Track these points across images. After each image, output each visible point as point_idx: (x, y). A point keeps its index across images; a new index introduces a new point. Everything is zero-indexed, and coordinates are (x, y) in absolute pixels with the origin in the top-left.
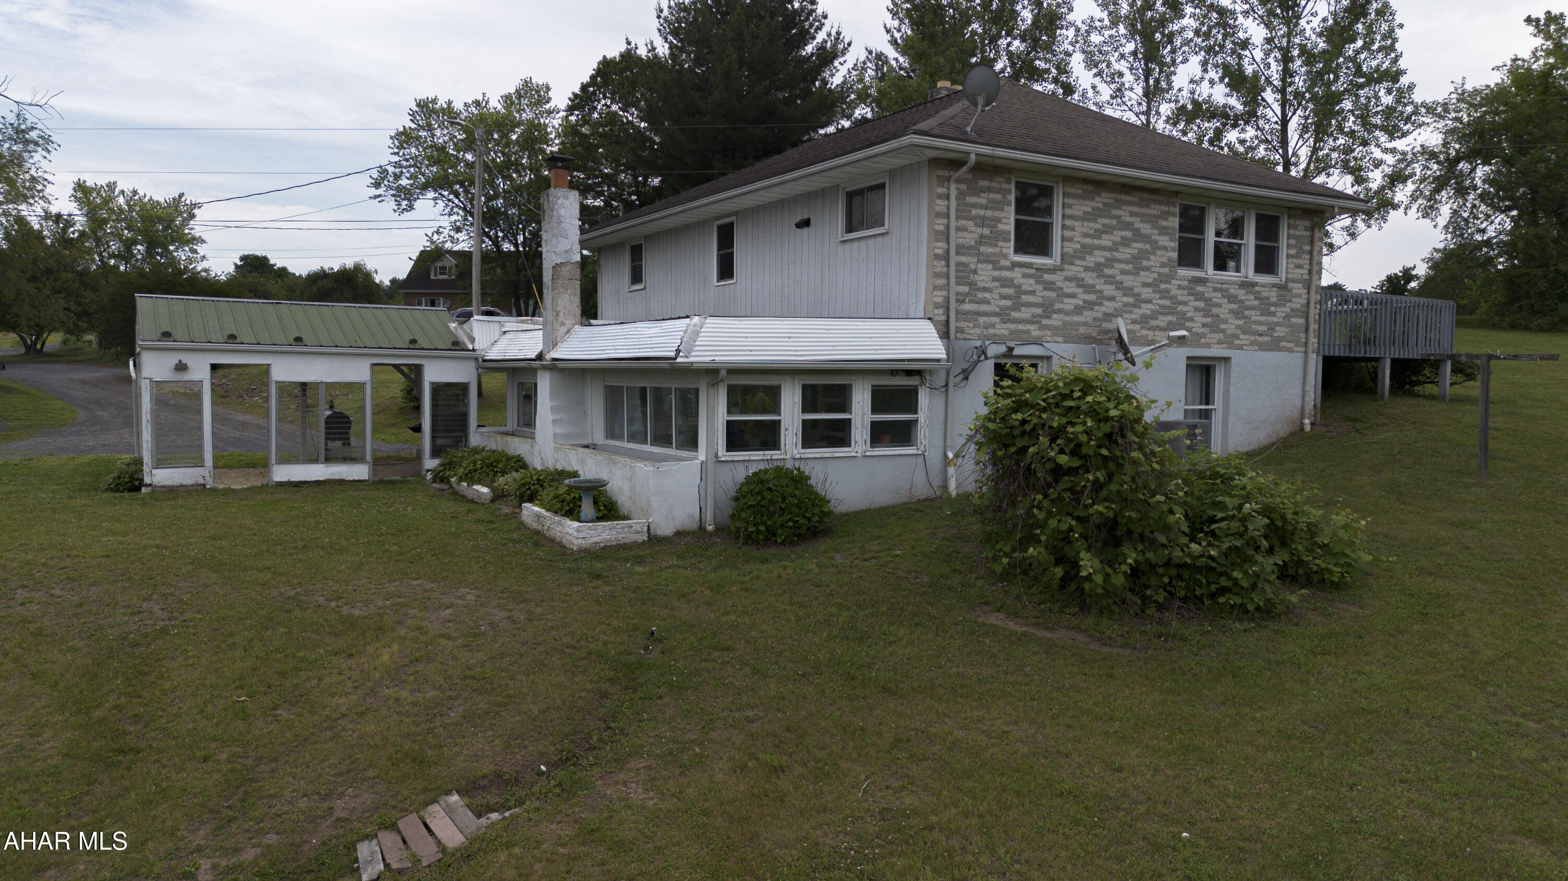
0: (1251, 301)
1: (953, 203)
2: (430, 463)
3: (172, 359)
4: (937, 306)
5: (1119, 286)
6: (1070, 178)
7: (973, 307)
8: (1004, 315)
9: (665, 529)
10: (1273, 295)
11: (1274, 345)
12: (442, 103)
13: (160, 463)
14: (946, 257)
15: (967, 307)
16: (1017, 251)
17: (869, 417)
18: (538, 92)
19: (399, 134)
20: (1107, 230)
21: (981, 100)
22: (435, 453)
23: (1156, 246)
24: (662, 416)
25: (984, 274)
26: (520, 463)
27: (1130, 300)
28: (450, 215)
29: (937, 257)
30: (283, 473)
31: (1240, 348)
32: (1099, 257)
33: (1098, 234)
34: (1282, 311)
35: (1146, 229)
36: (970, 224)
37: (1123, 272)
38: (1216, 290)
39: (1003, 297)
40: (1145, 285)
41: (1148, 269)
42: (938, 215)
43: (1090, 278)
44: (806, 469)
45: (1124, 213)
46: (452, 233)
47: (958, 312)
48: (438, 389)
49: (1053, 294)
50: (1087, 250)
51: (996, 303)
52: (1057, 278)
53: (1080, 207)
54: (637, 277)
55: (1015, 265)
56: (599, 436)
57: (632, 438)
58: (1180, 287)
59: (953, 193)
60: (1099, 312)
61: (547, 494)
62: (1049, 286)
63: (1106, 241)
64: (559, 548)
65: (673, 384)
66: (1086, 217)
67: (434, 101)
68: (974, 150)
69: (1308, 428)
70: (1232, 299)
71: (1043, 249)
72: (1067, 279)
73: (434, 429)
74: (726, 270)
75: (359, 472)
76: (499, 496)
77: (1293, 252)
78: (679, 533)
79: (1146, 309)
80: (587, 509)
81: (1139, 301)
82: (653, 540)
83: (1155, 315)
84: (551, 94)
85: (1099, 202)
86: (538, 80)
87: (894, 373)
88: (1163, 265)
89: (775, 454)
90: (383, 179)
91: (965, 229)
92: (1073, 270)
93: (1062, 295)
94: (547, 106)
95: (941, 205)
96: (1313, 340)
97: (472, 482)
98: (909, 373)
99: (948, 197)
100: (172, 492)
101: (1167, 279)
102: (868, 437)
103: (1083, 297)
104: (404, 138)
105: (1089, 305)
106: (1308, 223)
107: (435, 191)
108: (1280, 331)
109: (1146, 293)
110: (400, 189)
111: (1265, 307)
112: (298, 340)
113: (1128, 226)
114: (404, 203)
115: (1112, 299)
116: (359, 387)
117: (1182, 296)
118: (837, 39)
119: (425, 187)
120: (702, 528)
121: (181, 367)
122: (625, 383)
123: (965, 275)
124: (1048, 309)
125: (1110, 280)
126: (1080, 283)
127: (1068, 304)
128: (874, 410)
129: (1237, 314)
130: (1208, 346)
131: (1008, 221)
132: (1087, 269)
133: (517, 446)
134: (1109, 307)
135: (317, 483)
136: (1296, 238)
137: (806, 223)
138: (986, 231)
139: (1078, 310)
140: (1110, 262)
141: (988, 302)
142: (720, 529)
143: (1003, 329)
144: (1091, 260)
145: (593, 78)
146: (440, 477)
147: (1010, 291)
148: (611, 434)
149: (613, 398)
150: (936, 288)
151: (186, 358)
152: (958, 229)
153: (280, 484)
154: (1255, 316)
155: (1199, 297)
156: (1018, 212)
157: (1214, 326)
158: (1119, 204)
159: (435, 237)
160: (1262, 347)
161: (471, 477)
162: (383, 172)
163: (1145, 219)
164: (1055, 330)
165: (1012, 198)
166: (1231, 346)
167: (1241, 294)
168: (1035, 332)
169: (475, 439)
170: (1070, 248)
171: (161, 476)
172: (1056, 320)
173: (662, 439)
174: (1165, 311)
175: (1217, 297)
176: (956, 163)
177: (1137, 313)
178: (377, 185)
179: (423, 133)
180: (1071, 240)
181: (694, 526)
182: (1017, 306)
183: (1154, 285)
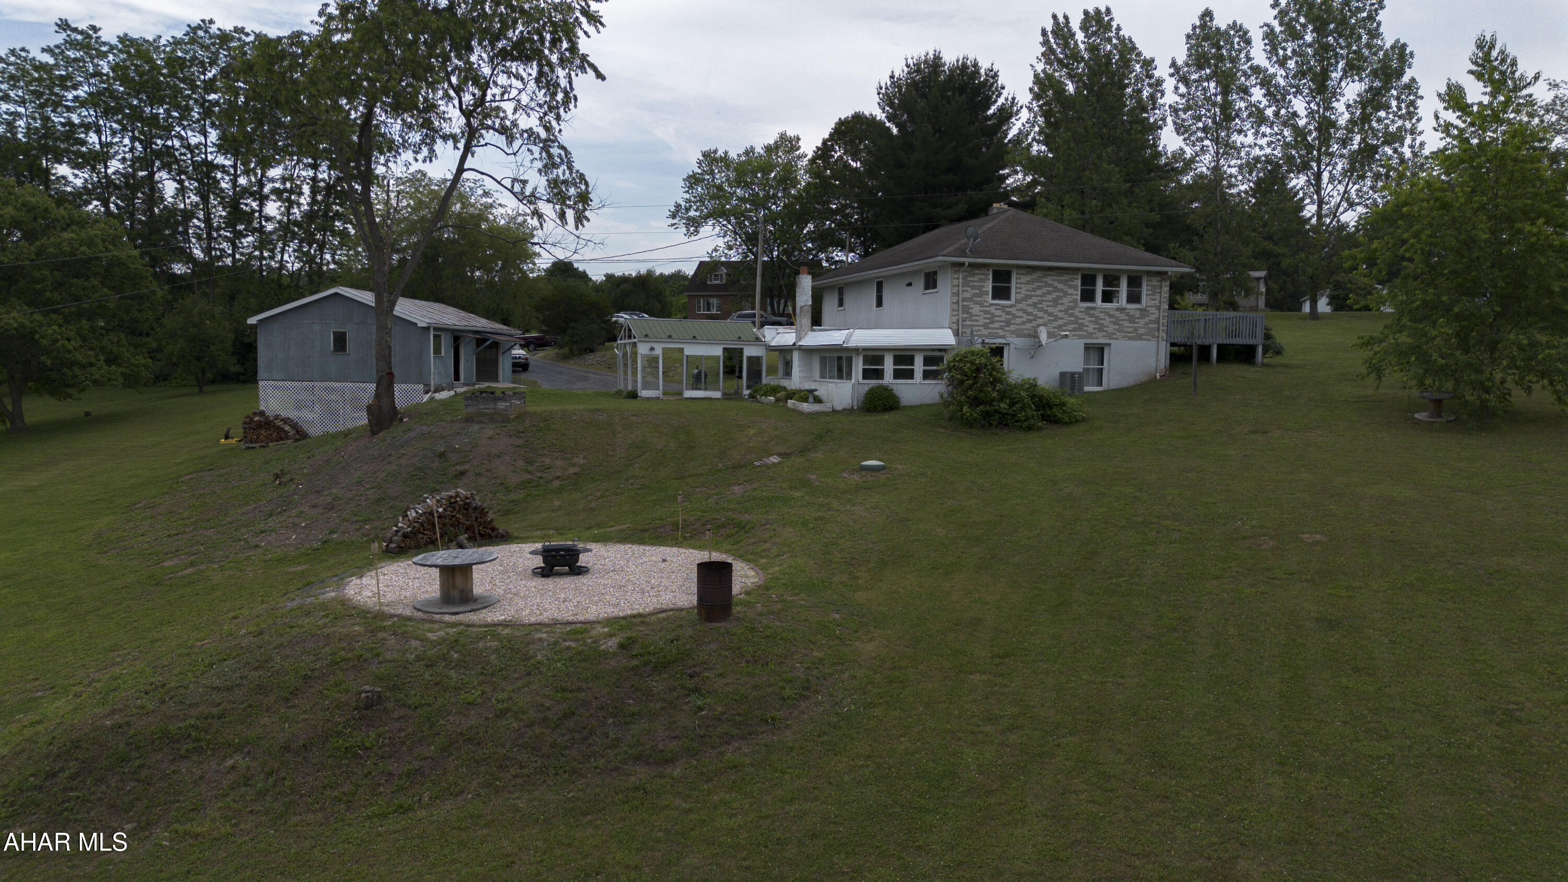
0: (1123, 316)
1: (961, 281)
2: (746, 392)
3: (649, 346)
4: (953, 323)
5: (1046, 312)
6: (1019, 267)
7: (971, 323)
8: (986, 326)
9: (839, 408)
10: (1137, 314)
11: (1139, 337)
12: (720, 153)
13: (644, 388)
14: (958, 303)
15: (968, 323)
16: (993, 298)
17: (922, 368)
18: (791, 142)
19: (689, 177)
20: (1039, 288)
21: (972, 240)
22: (748, 387)
23: (1066, 294)
24: (840, 370)
25: (976, 309)
26: (785, 389)
27: (1052, 318)
28: (724, 237)
29: (954, 303)
30: (689, 394)
31: (1117, 339)
32: (1035, 300)
33: (1034, 290)
34: (1142, 322)
35: (1060, 286)
36: (969, 289)
37: (1048, 306)
38: (1101, 312)
39: (985, 318)
40: (1060, 311)
41: (1062, 304)
42: (954, 286)
43: (1030, 309)
44: (894, 388)
45: (1049, 280)
46: (726, 251)
47: (963, 326)
48: (749, 358)
49: (1010, 317)
50: (1027, 297)
51: (982, 321)
52: (1013, 310)
53: (1024, 279)
54: (841, 304)
55: (991, 305)
56: (817, 377)
57: (830, 378)
58: (1080, 312)
59: (961, 276)
60: (1034, 324)
61: (797, 396)
62: (1008, 313)
63: (1039, 292)
64: (802, 413)
65: (844, 355)
66: (1028, 283)
67: (716, 151)
68: (967, 260)
69: (1158, 377)
70: (1111, 316)
71: (1008, 297)
72: (1018, 310)
73: (748, 378)
74: (879, 303)
75: (717, 394)
76: (778, 400)
77: (1149, 293)
78: (844, 410)
79: (1061, 322)
80: (811, 399)
81: (1057, 318)
82: (834, 411)
83: (1065, 324)
84: (801, 143)
85: (1035, 276)
86: (791, 133)
87: (934, 350)
88: (1070, 302)
89: (880, 382)
90: (678, 211)
91: (967, 291)
92: (1020, 306)
93: (1015, 316)
94: (798, 153)
95: (955, 282)
96: (1163, 335)
97: (766, 396)
98: (940, 350)
99: (958, 278)
100: (648, 399)
101: (1073, 308)
102: (921, 375)
103: (1025, 317)
104: (693, 180)
105: (1030, 321)
106: (1159, 279)
107: (715, 219)
108: (1142, 331)
109: (1061, 315)
110: (689, 219)
111: (1132, 319)
112: (694, 337)
113: (1051, 285)
114: (692, 229)
115: (1042, 318)
116: (716, 358)
117: (1081, 315)
118: (1013, 103)
119: (706, 218)
120: (852, 408)
121: (652, 349)
122: (828, 355)
123: (966, 310)
124: (1008, 323)
125: (1041, 310)
126: (1025, 311)
127: (1019, 321)
128: (925, 365)
129: (1115, 323)
130: (1097, 338)
131: (989, 286)
132: (1028, 305)
133: (785, 383)
134: (1040, 321)
135: (701, 399)
136: (1152, 286)
137: (910, 284)
138: (977, 291)
139: (1023, 323)
140: (1041, 302)
141: (978, 321)
142: (859, 409)
143: (985, 332)
144: (1030, 301)
145: (831, 135)
146: (752, 396)
147: (989, 316)
148: (823, 376)
149: (823, 361)
150: (953, 315)
151: (654, 345)
152: (963, 291)
153: (687, 399)
154: (1126, 324)
155: (1092, 316)
156: (993, 282)
157: (1101, 328)
158: (1045, 276)
159: (714, 254)
160: (1130, 338)
161: (766, 394)
162: (678, 206)
163: (1060, 282)
164: (1012, 332)
165: (991, 277)
166: (1110, 338)
167: (1117, 314)
168: (1001, 332)
169: (765, 381)
170: (1019, 297)
171: (645, 393)
172: (1012, 328)
173: (840, 377)
174: (1071, 322)
175: (1102, 316)
176: (962, 264)
177: (1055, 324)
178: (674, 216)
179: (707, 177)
180: (1020, 293)
181: (850, 407)
182: (992, 322)
183: (1066, 311)
